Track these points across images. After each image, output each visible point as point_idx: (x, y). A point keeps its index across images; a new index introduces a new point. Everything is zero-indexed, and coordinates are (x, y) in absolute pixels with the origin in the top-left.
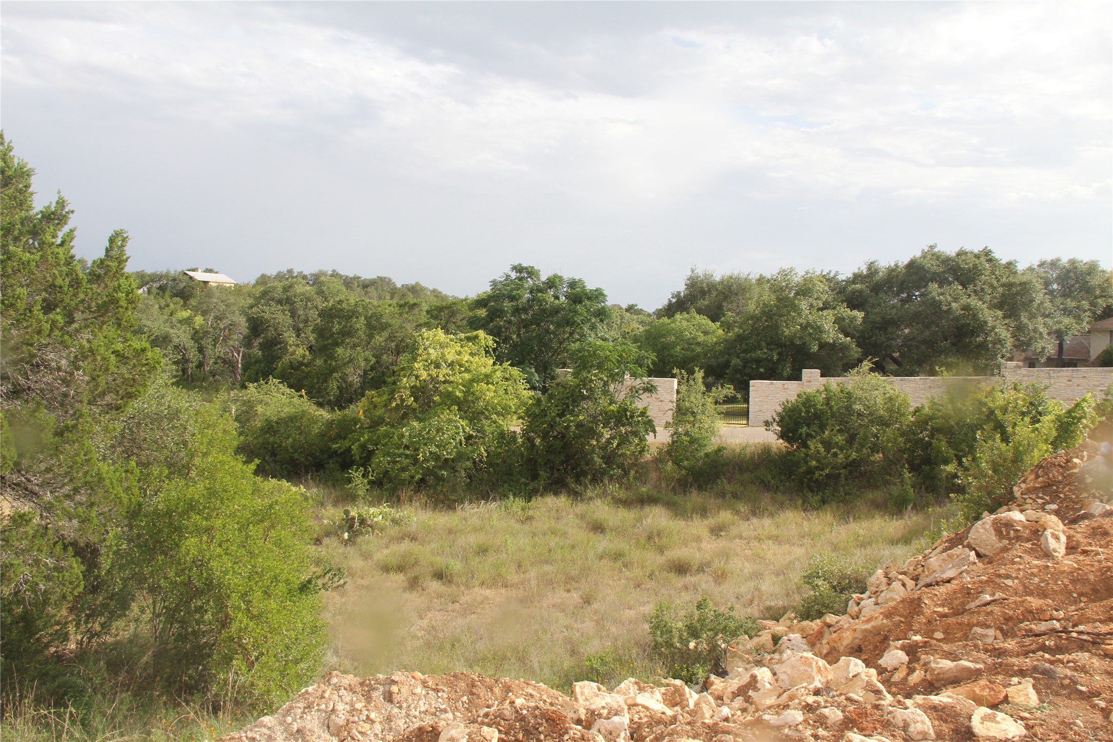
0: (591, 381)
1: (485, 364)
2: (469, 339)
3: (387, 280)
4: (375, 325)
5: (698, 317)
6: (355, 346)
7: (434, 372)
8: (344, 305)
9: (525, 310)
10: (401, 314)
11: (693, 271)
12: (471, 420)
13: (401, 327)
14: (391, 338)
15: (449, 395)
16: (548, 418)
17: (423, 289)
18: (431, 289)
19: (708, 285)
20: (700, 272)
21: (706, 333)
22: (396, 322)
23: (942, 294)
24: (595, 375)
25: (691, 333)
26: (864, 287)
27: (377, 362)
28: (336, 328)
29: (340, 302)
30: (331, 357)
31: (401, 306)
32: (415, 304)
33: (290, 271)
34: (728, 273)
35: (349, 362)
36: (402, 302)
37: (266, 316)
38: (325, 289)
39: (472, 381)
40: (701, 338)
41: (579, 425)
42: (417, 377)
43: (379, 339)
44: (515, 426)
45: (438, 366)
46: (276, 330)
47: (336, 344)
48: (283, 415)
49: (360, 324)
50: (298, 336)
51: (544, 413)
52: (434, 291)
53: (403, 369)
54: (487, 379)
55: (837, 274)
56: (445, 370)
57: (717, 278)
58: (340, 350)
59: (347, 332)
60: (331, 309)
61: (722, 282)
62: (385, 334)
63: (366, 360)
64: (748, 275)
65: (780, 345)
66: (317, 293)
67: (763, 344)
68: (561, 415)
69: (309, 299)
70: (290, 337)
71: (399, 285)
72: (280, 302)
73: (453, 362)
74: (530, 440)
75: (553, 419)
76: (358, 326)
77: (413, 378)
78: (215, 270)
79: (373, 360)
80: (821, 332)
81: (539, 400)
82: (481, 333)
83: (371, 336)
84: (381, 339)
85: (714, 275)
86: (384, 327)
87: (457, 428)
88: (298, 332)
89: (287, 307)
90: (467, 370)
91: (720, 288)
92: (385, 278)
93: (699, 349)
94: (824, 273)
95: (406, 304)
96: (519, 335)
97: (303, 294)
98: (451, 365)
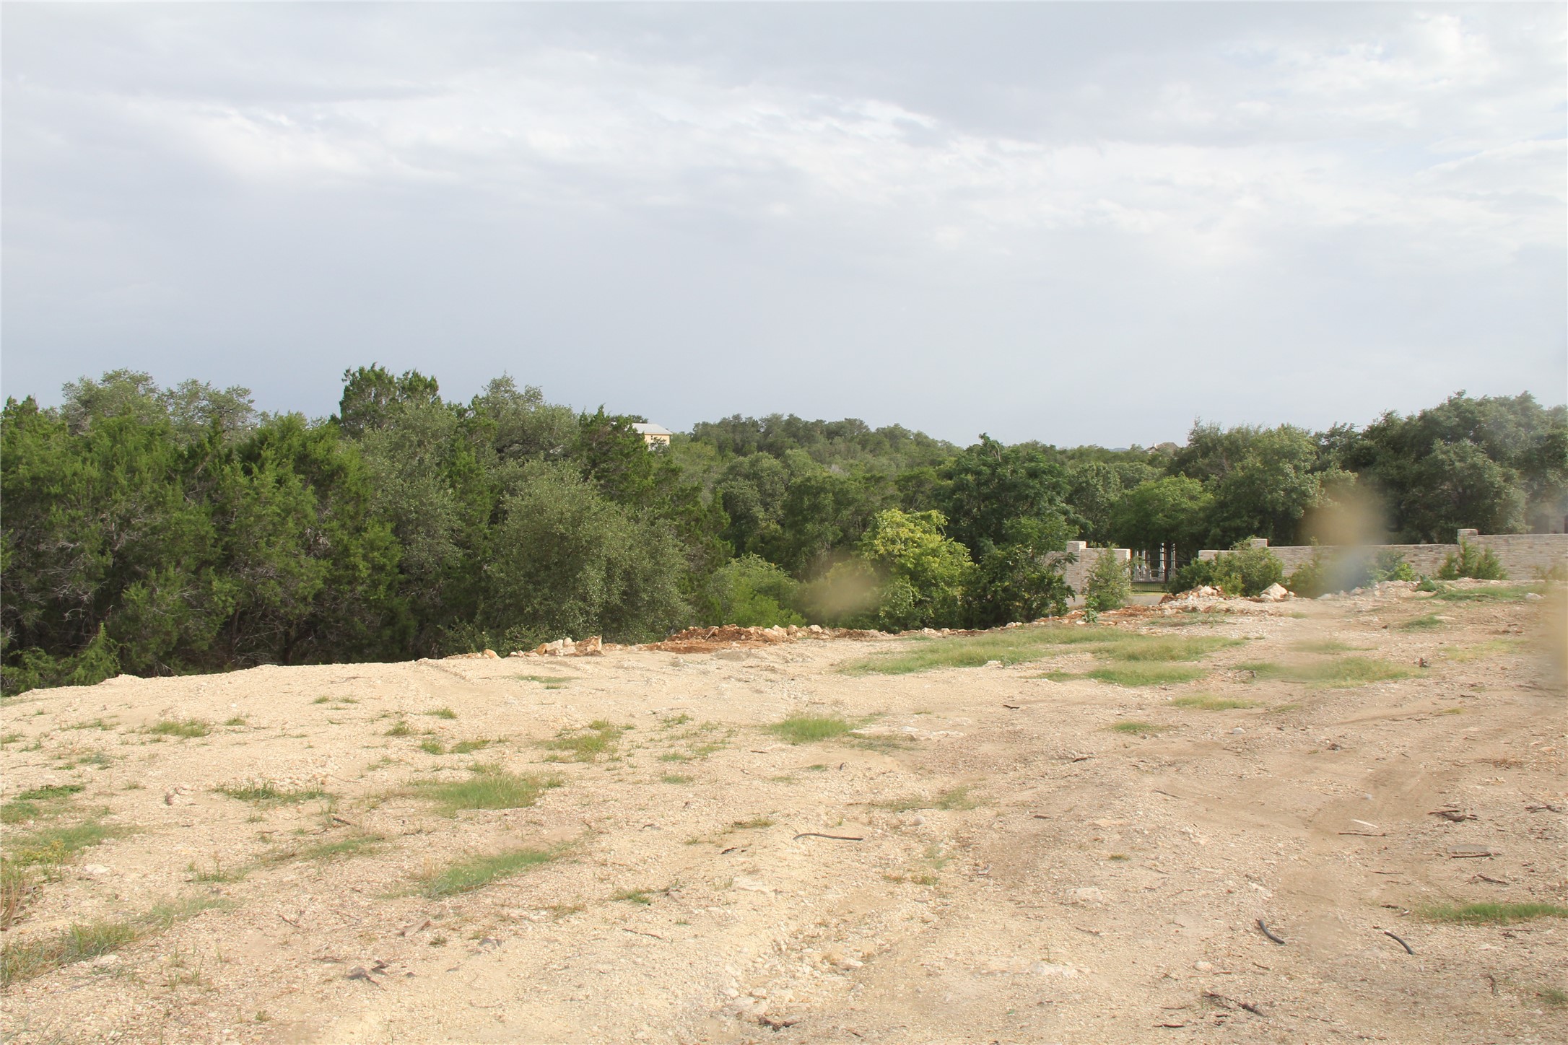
0: (1016, 554)
1: (935, 540)
2: (923, 518)
3: (858, 423)
4: (842, 499)
5: (1187, 480)
6: (822, 521)
7: (890, 548)
8: (813, 482)
9: (986, 483)
10: (867, 488)
11: (1196, 424)
12: (921, 588)
13: (867, 500)
14: (857, 512)
15: (903, 566)
16: (981, 585)
17: (904, 434)
18: (915, 432)
19: (1212, 440)
20: (1205, 424)
21: (1192, 498)
22: (861, 497)
23: (1445, 453)
24: (1019, 549)
25: (1174, 499)
26: (1373, 443)
27: (845, 536)
28: (806, 502)
29: (809, 479)
30: (800, 532)
31: (867, 479)
32: (881, 477)
33: (737, 417)
34: (1237, 426)
35: (817, 537)
36: (868, 475)
37: (735, 491)
38: (790, 462)
39: (922, 554)
40: (1186, 503)
41: (1005, 590)
42: (876, 552)
43: (846, 514)
44: (957, 592)
45: (893, 542)
46: (745, 505)
47: (806, 520)
48: (763, 585)
49: (828, 500)
50: (767, 510)
51: (978, 580)
52: (919, 435)
53: (865, 545)
54: (934, 553)
55: (1352, 426)
56: (899, 546)
57: (1225, 430)
58: (809, 526)
59: (816, 508)
60: (800, 486)
61: (1229, 437)
62: (852, 508)
63: (834, 534)
64: (1260, 427)
65: (1262, 511)
66: (783, 467)
67: (1244, 512)
68: (991, 582)
69: (775, 473)
70: (759, 512)
71: (873, 430)
72: (747, 477)
73: (906, 539)
74: (969, 603)
75: (985, 584)
76: (826, 502)
77: (873, 553)
78: (644, 417)
79: (841, 534)
80: (1305, 496)
81: (975, 570)
82: (934, 513)
83: (837, 511)
84: (849, 512)
85: (1221, 428)
86: (850, 503)
87: (908, 592)
88: (766, 506)
89: (755, 482)
90: (919, 546)
91: (1226, 443)
92: (856, 420)
93: (1183, 516)
94: (1338, 426)
95: (873, 477)
96: (979, 509)
97: (769, 469)
98: (905, 542)
